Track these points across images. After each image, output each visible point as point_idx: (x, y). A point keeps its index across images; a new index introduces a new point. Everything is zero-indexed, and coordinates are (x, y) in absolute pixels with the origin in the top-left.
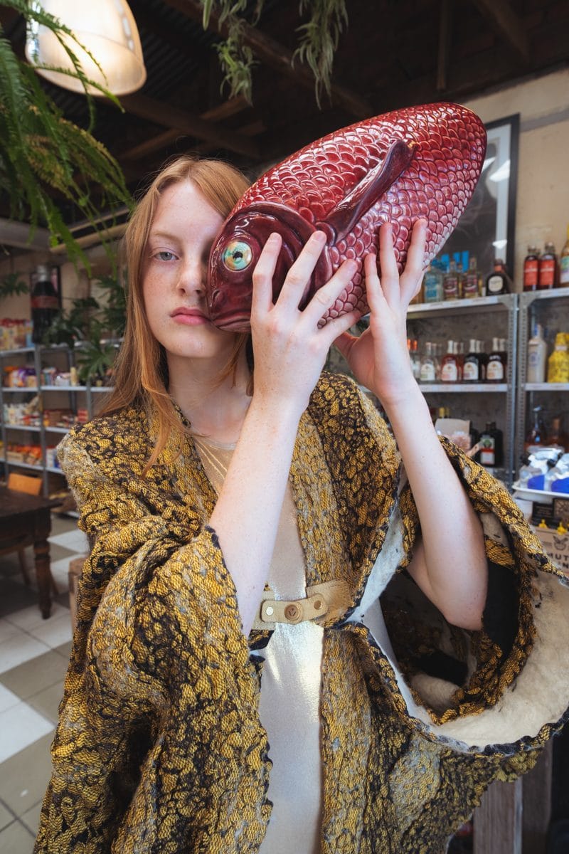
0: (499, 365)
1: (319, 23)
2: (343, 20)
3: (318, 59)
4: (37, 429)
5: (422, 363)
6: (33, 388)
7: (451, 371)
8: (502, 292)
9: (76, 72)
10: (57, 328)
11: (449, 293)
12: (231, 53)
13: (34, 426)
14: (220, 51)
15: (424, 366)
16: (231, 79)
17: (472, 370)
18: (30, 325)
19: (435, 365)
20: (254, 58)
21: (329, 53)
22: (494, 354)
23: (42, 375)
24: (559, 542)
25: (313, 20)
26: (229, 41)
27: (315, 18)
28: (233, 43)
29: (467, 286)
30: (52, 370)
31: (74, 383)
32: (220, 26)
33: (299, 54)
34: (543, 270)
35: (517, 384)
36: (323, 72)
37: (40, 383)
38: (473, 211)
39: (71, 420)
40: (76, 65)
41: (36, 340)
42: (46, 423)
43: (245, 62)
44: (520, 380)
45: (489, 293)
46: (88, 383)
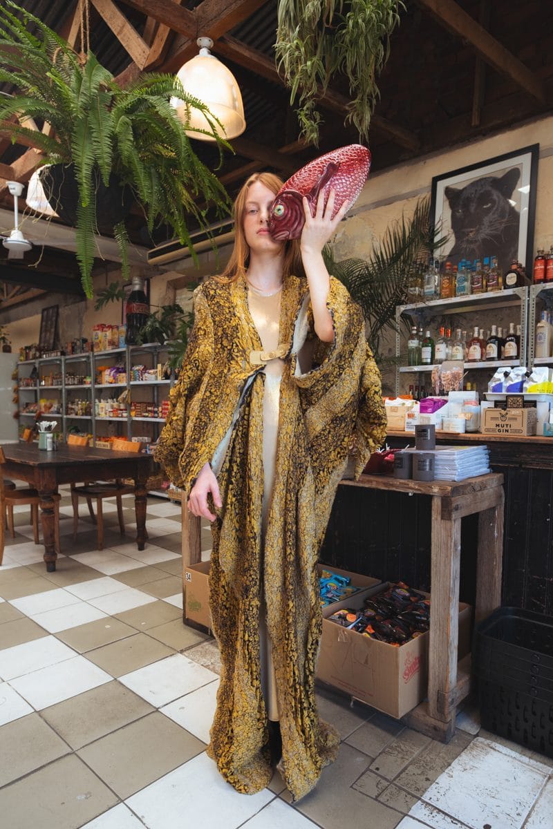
0: (513, 344)
1: (362, 99)
2: (377, 96)
3: (361, 121)
4: (126, 419)
5: (453, 346)
6: (124, 384)
7: (476, 351)
8: (517, 285)
9: (213, 133)
10: (151, 326)
11: (475, 288)
12: (306, 115)
13: (122, 417)
14: (299, 114)
15: (455, 348)
16: (305, 132)
17: (493, 350)
18: (124, 329)
19: (463, 348)
20: (321, 119)
21: (367, 117)
22: (510, 336)
23: (132, 372)
24: (503, 416)
25: (358, 98)
26: (305, 108)
27: (360, 96)
28: (307, 109)
29: (489, 282)
30: (141, 367)
31: (159, 378)
32: (300, 103)
33: (348, 118)
34: (548, 267)
35: (527, 359)
36: (364, 129)
37: (130, 379)
38: (501, 223)
39: (156, 409)
40: (214, 130)
41: (129, 341)
42: (133, 414)
43: (315, 122)
44: (529, 357)
45: (506, 287)
46: (172, 377)
